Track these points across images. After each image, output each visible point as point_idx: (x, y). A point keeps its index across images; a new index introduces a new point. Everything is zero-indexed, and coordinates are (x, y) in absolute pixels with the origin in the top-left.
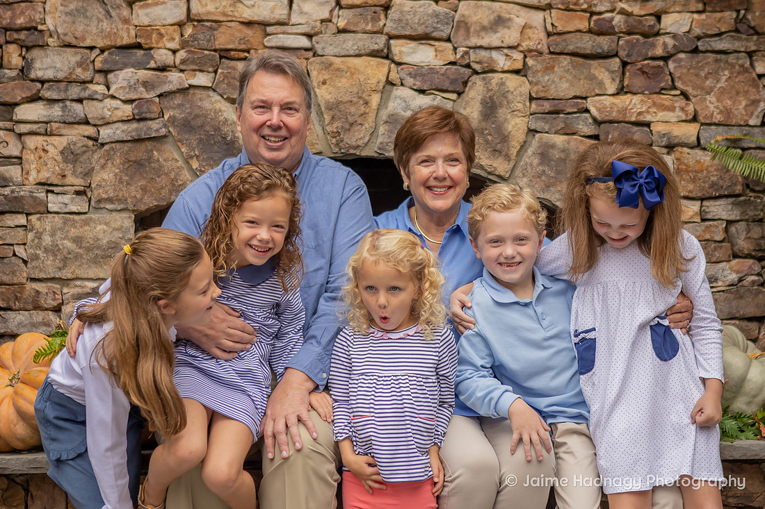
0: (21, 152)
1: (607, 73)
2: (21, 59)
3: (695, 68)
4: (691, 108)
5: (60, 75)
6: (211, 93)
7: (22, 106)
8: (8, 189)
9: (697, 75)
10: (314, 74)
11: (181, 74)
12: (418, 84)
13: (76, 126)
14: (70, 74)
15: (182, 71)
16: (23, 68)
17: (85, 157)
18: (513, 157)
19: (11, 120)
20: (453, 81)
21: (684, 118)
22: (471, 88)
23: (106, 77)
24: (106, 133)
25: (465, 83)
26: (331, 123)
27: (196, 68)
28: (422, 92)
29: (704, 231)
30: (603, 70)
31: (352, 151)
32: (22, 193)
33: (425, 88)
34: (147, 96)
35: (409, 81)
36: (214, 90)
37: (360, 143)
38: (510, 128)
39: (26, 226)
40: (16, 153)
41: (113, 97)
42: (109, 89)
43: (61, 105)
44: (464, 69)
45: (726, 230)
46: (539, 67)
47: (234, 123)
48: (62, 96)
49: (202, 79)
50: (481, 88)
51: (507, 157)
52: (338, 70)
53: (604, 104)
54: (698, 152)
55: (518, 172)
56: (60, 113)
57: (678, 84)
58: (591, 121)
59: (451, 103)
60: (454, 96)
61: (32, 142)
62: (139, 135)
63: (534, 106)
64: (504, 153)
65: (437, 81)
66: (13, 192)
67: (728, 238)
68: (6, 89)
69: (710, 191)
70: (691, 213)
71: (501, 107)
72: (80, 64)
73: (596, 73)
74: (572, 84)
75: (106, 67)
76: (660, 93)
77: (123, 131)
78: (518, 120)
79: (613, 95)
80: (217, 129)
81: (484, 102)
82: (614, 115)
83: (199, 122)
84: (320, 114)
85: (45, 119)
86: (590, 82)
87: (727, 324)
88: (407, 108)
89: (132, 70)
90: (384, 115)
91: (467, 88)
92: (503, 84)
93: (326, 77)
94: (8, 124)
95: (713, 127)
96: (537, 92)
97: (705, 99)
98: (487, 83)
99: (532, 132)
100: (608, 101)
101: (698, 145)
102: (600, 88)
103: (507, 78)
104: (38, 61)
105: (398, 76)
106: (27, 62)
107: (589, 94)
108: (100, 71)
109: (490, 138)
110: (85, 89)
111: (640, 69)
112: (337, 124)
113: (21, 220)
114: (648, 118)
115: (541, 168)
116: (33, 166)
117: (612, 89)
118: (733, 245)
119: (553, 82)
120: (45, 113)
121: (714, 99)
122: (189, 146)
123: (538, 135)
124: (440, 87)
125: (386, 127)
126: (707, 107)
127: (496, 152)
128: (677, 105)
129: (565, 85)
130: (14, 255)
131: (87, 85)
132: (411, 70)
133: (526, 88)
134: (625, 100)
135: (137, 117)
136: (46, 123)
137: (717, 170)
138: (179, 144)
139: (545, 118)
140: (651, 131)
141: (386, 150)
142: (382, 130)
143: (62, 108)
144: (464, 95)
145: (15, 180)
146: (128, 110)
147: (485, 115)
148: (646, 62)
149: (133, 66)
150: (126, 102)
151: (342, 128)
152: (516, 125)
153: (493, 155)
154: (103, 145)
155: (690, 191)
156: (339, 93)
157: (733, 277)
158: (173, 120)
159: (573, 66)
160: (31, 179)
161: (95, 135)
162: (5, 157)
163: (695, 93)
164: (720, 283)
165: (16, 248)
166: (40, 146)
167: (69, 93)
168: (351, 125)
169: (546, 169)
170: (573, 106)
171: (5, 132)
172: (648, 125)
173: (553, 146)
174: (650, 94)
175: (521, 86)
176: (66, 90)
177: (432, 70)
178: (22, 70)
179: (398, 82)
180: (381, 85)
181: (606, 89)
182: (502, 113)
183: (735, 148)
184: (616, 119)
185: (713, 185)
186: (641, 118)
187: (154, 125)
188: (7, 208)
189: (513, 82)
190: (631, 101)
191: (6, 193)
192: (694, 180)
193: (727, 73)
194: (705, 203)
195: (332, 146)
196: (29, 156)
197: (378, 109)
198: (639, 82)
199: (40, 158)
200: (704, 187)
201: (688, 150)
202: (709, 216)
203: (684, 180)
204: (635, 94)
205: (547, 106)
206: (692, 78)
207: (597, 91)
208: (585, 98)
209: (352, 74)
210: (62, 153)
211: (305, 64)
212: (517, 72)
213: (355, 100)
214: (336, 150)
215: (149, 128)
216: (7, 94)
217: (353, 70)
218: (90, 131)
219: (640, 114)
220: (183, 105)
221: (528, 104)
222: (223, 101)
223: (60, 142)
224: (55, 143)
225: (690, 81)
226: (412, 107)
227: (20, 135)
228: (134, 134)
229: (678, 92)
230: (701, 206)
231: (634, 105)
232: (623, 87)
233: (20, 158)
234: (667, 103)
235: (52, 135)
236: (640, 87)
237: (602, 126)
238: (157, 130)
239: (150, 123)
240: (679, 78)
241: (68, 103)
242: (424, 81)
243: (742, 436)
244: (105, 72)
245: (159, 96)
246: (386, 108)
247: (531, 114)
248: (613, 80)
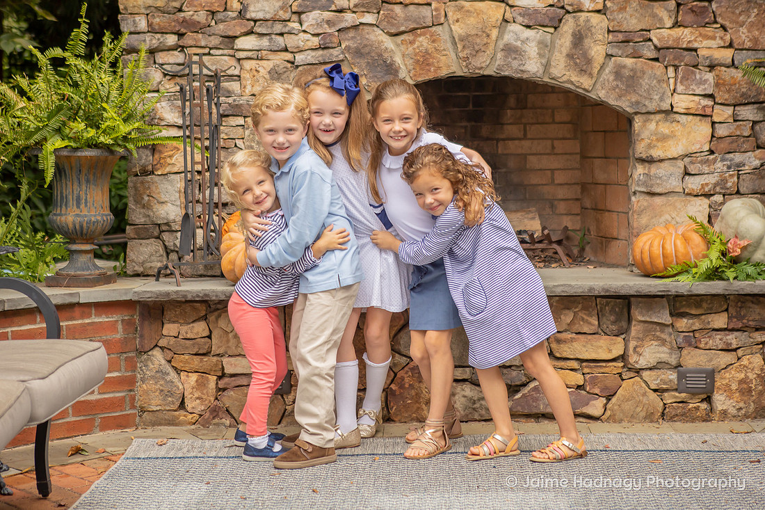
0: (240, 71)
1: (666, 12)
2: (239, 3)
3: (731, 8)
4: (728, 38)
5: (268, 16)
6: (375, 29)
7: (241, 38)
8: (230, 98)
9: (733, 13)
10: (450, 14)
11: (354, 15)
12: (526, 22)
13: (279, 53)
14: (275, 15)
15: (354, 12)
16: (241, 10)
17: (285, 75)
18: (595, 75)
19: (232, 49)
20: (552, 19)
21: (722, 45)
22: (565, 24)
23: (300, 17)
24: (300, 58)
25: (560, 21)
26: (462, 51)
27: (365, 10)
28: (528, 27)
29: (735, 129)
30: (663, 10)
31: (477, 71)
32: (241, 102)
33: (531, 24)
34: (330, 31)
35: (520, 19)
36: (378, 27)
37: (483, 65)
38: (593, 53)
39: (243, 126)
40: (236, 72)
41: (305, 31)
42: (301, 25)
43: (268, 37)
44: (560, 10)
45: (752, 128)
46: (615, 8)
47: (393, 50)
48: (270, 32)
49: (369, 18)
50: (572, 24)
51: (591, 75)
52: (468, 11)
53: (664, 34)
54: (733, 70)
55: (598, 86)
56: (268, 44)
57: (719, 20)
58: (653, 47)
59: (550, 35)
60: (552, 30)
61: (248, 65)
62: (324, 60)
63: (610, 37)
64: (588, 72)
65: (540, 19)
66: (234, 101)
67: (754, 134)
68: (229, 26)
69: (741, 99)
70: (726, 116)
71: (586, 37)
72: (282, 8)
73: (658, 12)
74: (639, 21)
75: (300, 10)
76: (705, 26)
77: (312, 57)
78: (599, 48)
79: (670, 28)
80: (380, 55)
81: (574, 35)
82: (670, 43)
83: (367, 50)
84: (454, 43)
85: (257, 48)
86: (652, 19)
87: (752, 197)
88: (518, 39)
89: (319, 12)
90: (501, 44)
91: (562, 24)
92: (588, 21)
93: (459, 17)
94: (231, 52)
95: (744, 52)
96: (614, 26)
97: (739, 31)
98: (576, 20)
99: (609, 56)
100: (665, 32)
101: (733, 65)
102: (660, 23)
103: (592, 16)
104: (252, 6)
105: (511, 16)
106: (244, 6)
107: (651, 28)
108: (295, 13)
109: (578, 61)
110: (286, 26)
111: (690, 9)
112: (467, 51)
113: (240, 121)
114: (696, 45)
115: (615, 83)
116: (249, 82)
117: (669, 23)
118: (757, 139)
119: (625, 19)
120: (257, 44)
121: (745, 31)
122: (360, 67)
123: (613, 59)
124: (542, 24)
125: (502, 53)
126: (740, 36)
127: (582, 71)
128: (717, 35)
129: (634, 21)
130: (236, 146)
131: (287, 23)
132: (521, 11)
133: (605, 24)
134: (679, 31)
135: (322, 46)
136: (258, 51)
137: (746, 83)
138: (353, 66)
139: (619, 46)
140: (698, 55)
141: (502, 71)
142: (499, 55)
143: (269, 39)
144: (559, 29)
145: (236, 92)
146: (315, 41)
147: (575, 44)
148: (695, 3)
149: (319, 9)
150: (314, 35)
151: (471, 54)
152: (597, 51)
153: (581, 74)
154: (297, 67)
155: (726, 100)
156: (468, 28)
157: (757, 163)
158: (348, 48)
159: (640, 6)
160: (247, 91)
161: (293, 60)
162: (229, 76)
163: (731, 26)
164: (747, 168)
165: (237, 141)
166: (254, 68)
167: (274, 29)
168: (477, 52)
169: (619, 83)
170: (640, 37)
171: (229, 57)
172: (695, 50)
173: (624, 67)
174: (697, 27)
175: (601, 22)
176: (272, 27)
177: (536, 11)
178: (240, 13)
179: (511, 20)
180: (499, 22)
181: (664, 24)
182: (587, 42)
183: (760, 67)
184: (672, 46)
185: (743, 95)
186: (690, 46)
187: (335, 52)
188: (230, 112)
189: (596, 19)
190: (683, 32)
191: (230, 102)
192: (729, 91)
193: (756, 10)
194: (737, 108)
195: (463, 68)
196: (245, 75)
197: (496, 40)
198: (690, 18)
199: (254, 76)
200: (736, 96)
201: (726, 69)
202: (740, 118)
203: (722, 91)
204: (686, 27)
205: (620, 37)
206: (729, 15)
207: (658, 26)
208: (649, 31)
209: (478, 14)
210: (269, 72)
211: (443, 7)
212: (598, 11)
213: (479, 33)
214: (466, 70)
215: (331, 55)
216: (230, 30)
217: (478, 11)
218: (289, 56)
219: (689, 42)
220: (355, 37)
221: (606, 35)
222: (384, 34)
223: (268, 65)
224: (265, 66)
225: (728, 17)
226: (522, 38)
227: (239, 60)
228: (320, 59)
229: (719, 25)
230: (734, 111)
231: (686, 35)
232: (677, 22)
233: (239, 76)
234: (710, 34)
235: (262, 59)
236: (690, 22)
237: (661, 51)
238: (337, 56)
239: (332, 50)
240: (720, 15)
241: (273, 36)
242: (530, 19)
243: (760, 277)
244: (299, 14)
245: (338, 31)
246: (502, 39)
247: (609, 43)
248: (670, 17)
